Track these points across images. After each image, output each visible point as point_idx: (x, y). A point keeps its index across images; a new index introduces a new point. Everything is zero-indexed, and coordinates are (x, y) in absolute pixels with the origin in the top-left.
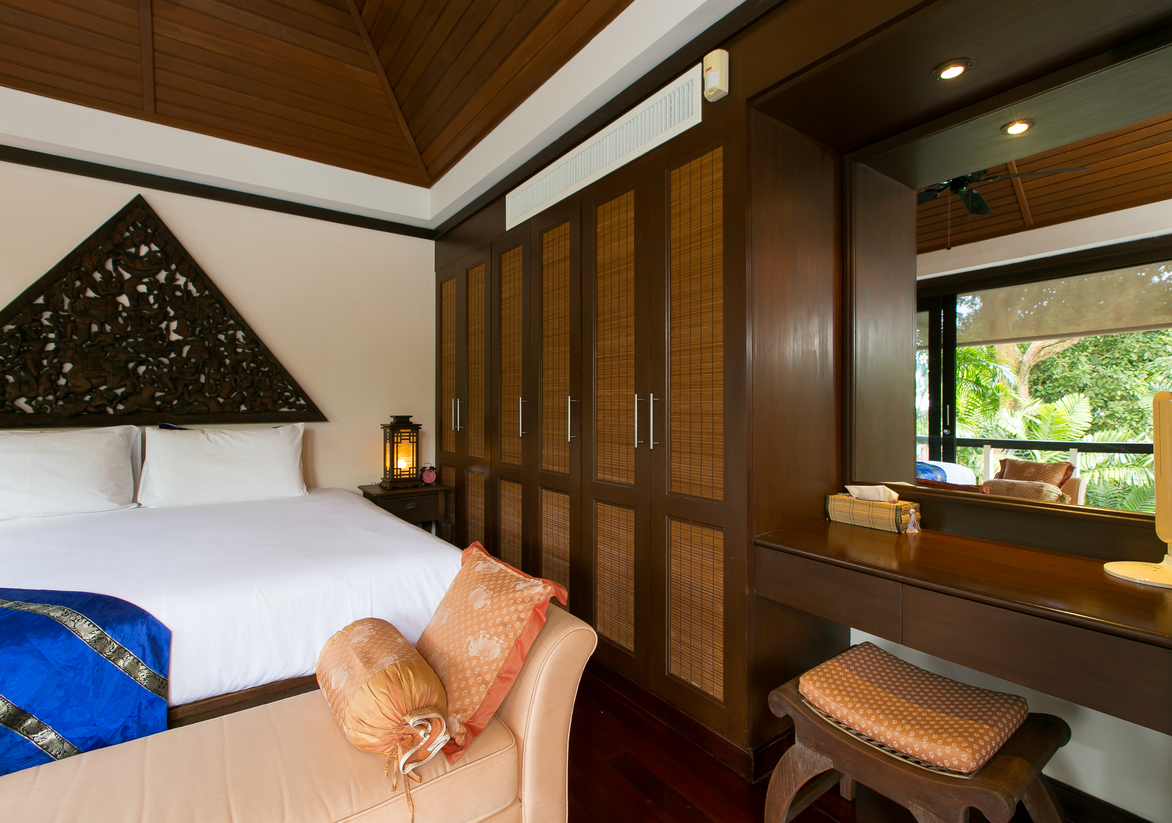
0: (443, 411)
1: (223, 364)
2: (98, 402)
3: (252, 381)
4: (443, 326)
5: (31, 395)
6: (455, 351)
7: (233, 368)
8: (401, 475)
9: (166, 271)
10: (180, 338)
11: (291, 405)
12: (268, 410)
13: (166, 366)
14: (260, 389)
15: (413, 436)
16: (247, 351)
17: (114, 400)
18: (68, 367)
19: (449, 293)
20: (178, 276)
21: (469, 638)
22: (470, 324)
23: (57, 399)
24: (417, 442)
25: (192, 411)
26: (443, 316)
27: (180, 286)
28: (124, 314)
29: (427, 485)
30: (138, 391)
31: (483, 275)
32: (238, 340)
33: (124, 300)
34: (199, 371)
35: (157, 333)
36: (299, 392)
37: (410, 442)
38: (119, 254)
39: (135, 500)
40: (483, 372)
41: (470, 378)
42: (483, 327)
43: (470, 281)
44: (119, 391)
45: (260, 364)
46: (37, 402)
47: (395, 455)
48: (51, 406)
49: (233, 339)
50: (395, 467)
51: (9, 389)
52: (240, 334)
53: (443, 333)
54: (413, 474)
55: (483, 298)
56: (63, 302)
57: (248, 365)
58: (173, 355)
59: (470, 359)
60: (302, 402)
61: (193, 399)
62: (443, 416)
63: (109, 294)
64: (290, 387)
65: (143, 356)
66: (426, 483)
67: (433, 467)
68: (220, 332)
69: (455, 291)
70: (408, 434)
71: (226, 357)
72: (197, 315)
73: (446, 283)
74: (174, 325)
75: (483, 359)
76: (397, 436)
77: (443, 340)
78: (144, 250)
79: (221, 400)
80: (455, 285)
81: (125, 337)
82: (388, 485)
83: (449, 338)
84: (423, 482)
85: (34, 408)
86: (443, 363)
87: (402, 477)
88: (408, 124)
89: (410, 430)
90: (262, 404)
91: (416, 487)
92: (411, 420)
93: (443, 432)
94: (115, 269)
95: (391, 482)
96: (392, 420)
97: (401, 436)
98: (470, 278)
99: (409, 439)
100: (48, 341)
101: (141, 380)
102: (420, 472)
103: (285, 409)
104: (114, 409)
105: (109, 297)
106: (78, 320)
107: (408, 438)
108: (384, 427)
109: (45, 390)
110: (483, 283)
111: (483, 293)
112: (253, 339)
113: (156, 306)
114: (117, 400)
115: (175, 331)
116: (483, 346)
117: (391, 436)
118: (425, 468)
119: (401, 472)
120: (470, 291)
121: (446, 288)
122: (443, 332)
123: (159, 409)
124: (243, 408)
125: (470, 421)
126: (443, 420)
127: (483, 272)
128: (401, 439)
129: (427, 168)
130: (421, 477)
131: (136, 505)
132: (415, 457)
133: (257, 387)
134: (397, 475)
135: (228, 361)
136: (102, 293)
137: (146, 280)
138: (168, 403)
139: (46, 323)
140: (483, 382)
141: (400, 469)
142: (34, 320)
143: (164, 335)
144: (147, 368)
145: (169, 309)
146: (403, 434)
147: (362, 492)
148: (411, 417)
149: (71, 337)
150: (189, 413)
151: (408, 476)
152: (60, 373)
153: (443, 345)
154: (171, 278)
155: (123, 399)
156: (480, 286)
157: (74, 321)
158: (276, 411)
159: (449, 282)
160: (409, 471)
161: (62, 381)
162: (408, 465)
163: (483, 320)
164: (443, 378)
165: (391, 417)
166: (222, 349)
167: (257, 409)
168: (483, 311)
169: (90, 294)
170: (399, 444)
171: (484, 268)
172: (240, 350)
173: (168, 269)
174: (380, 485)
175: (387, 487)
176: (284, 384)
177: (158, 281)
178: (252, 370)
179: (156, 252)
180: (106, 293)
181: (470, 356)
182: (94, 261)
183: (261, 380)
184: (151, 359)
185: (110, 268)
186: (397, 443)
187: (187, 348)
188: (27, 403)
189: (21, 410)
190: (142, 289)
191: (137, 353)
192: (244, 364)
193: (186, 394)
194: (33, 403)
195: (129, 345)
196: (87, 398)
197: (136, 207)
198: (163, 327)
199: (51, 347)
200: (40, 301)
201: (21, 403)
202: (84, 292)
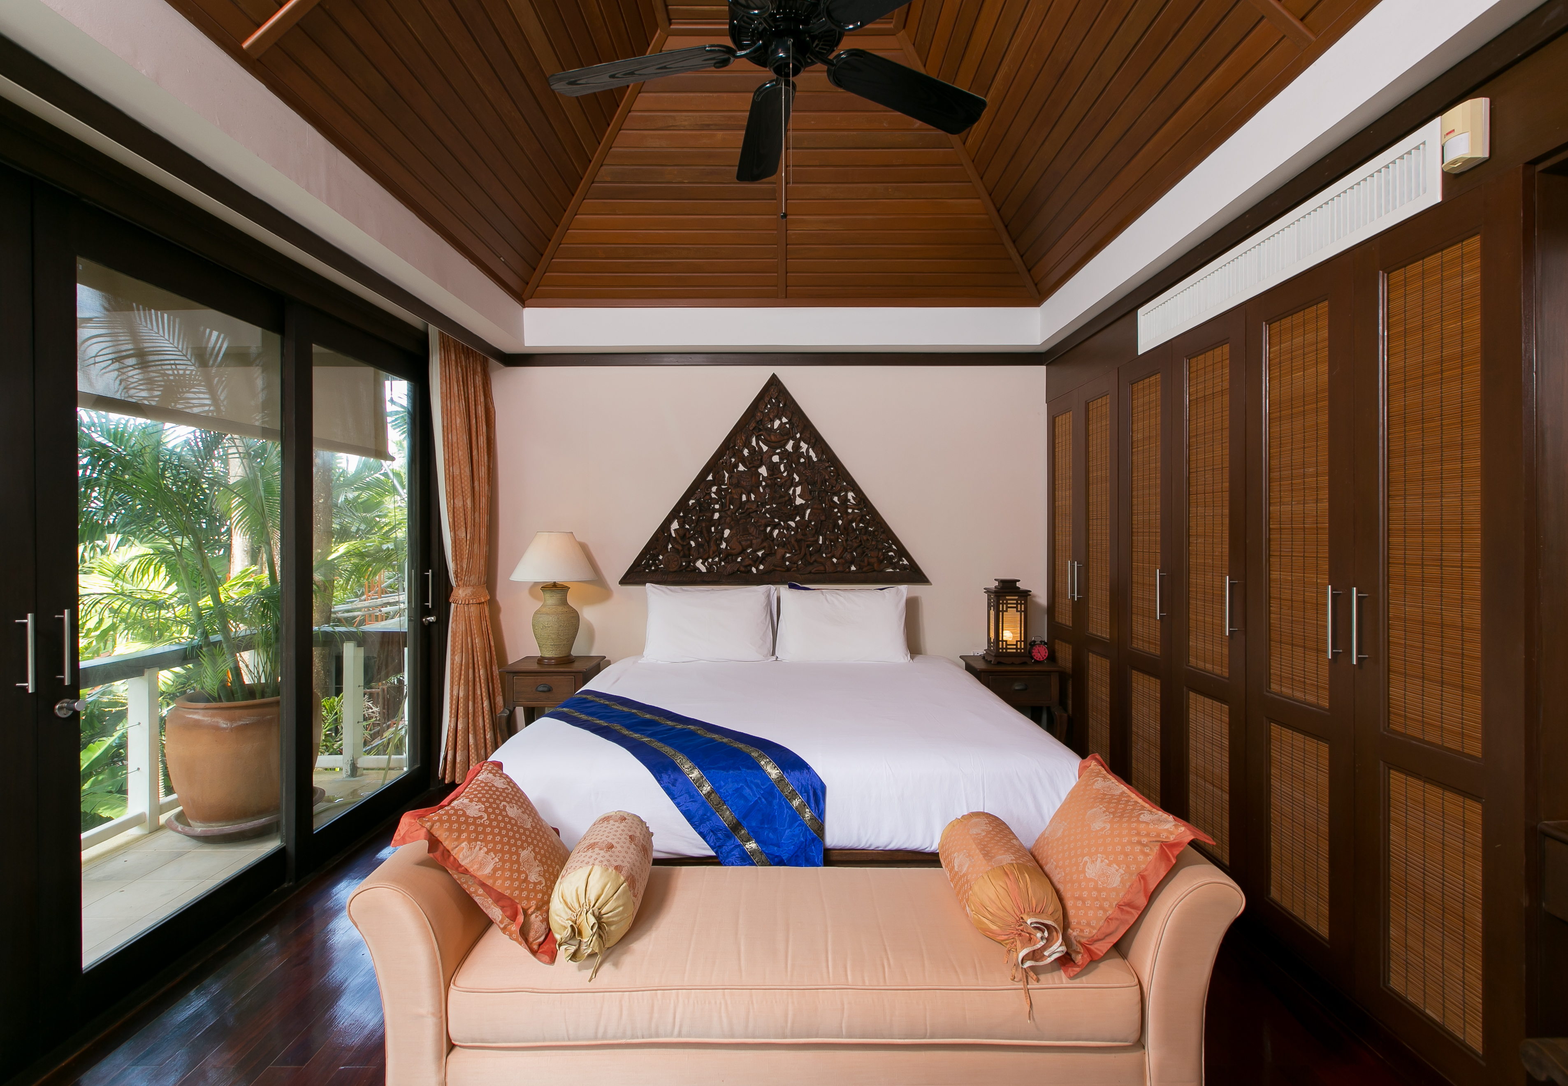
0: (1057, 573)
1: (836, 525)
2: (747, 562)
3: (861, 541)
4: (1057, 469)
5: (706, 556)
6: (1071, 501)
7: (845, 528)
8: (1006, 649)
9: (793, 440)
10: (803, 502)
11: (894, 566)
12: (875, 571)
13: (793, 529)
14: (868, 549)
15: (1021, 604)
16: (856, 511)
17: (757, 561)
18: (727, 533)
19: (1064, 429)
20: (802, 444)
21: (1086, 858)
22: (1091, 469)
23: (720, 560)
24: (1026, 611)
25: (813, 571)
26: (1057, 457)
27: (803, 452)
28: (764, 483)
29: (1037, 662)
30: (773, 552)
31: (1108, 410)
32: (849, 500)
33: (763, 471)
34: (818, 533)
35: (787, 498)
36: (902, 552)
37: (1017, 611)
38: (760, 430)
39: (773, 654)
40: (1108, 531)
41: (1091, 536)
42: (1108, 475)
43: (1090, 416)
44: (760, 554)
45: (868, 524)
46: (709, 562)
47: (1001, 625)
48: (717, 566)
49: (845, 500)
50: (1001, 639)
51: (692, 552)
52: (850, 495)
53: (1057, 478)
54: (1021, 649)
55: (1108, 437)
56: (724, 476)
57: (857, 525)
58: (798, 518)
59: (1091, 513)
60: (905, 562)
61: (813, 559)
62: (1057, 579)
63: (753, 467)
64: (894, 547)
65: (776, 520)
66: (1035, 660)
67: (1044, 642)
68: (835, 494)
69: (1071, 427)
70: (1015, 601)
71: (839, 518)
72: (816, 479)
73: (1060, 417)
74: (799, 490)
75: (1108, 514)
76: (1003, 604)
77: (1057, 486)
78: (777, 423)
79: (835, 560)
80: (1071, 419)
81: (763, 505)
82: (993, 659)
83: (1064, 485)
84: (1032, 658)
85: (707, 569)
86: (1057, 515)
87: (1008, 651)
88: (1014, 242)
89: (1017, 597)
90: (869, 564)
91: (1024, 663)
92: (1018, 584)
93: (1057, 598)
94: (758, 444)
95: (995, 656)
96: (997, 583)
97: (1007, 604)
98: (1091, 413)
99: (1017, 608)
100: (715, 510)
101: (775, 542)
102: (1028, 646)
103: (890, 570)
104: (757, 569)
105: (754, 469)
106: (734, 491)
107: (1015, 605)
108: (988, 591)
109: (714, 553)
110: (1108, 419)
111: (1108, 432)
112: (862, 498)
113: (785, 474)
114: (759, 560)
115: (800, 496)
116: (1108, 498)
117: (995, 603)
118: (1034, 641)
119: (1007, 645)
120: (1090, 428)
121: (1060, 424)
122: (1057, 476)
123: (788, 569)
124: (853, 568)
125: (1091, 590)
126: (1057, 583)
127: (1108, 405)
128: (1007, 607)
129: (1036, 285)
130: (1030, 652)
131: (774, 658)
132: (1023, 629)
133: (865, 547)
134: (1003, 648)
135: (840, 522)
136: (749, 466)
137: (778, 451)
138: (794, 563)
139: (713, 496)
140: (1108, 543)
141: (1006, 641)
142: (706, 494)
143: (792, 500)
144: (779, 531)
145: (795, 476)
146: (1009, 601)
147: (964, 664)
148: (1019, 581)
149: (729, 507)
150: (810, 573)
151: (1015, 650)
152: (722, 538)
153: (1057, 493)
154: (797, 447)
155: (762, 560)
156: (1104, 423)
157: (731, 493)
158: (882, 571)
159: (1064, 416)
160: (1016, 645)
161: (724, 546)
162: (1014, 637)
163: (1108, 466)
164: (1057, 532)
165: (995, 580)
166: (836, 510)
167: (865, 569)
168: (1108, 454)
169: (741, 468)
170: (1005, 613)
171: (1108, 401)
172: (850, 511)
173: (794, 438)
174: (983, 657)
175: (991, 661)
176: (888, 543)
177: (787, 450)
178: (861, 529)
179: (786, 423)
180: (752, 465)
181: (1091, 509)
182: (744, 438)
183: (868, 540)
184: (782, 523)
185: (754, 443)
186: (1003, 611)
187: (808, 511)
188: (703, 563)
189: (698, 569)
190: (776, 459)
191: (773, 517)
192: (854, 524)
193: (808, 554)
194: (706, 564)
195: (767, 511)
196: (739, 560)
197: (772, 385)
198: (791, 492)
199: (716, 516)
200: (710, 478)
201: (699, 564)
202: (737, 467)
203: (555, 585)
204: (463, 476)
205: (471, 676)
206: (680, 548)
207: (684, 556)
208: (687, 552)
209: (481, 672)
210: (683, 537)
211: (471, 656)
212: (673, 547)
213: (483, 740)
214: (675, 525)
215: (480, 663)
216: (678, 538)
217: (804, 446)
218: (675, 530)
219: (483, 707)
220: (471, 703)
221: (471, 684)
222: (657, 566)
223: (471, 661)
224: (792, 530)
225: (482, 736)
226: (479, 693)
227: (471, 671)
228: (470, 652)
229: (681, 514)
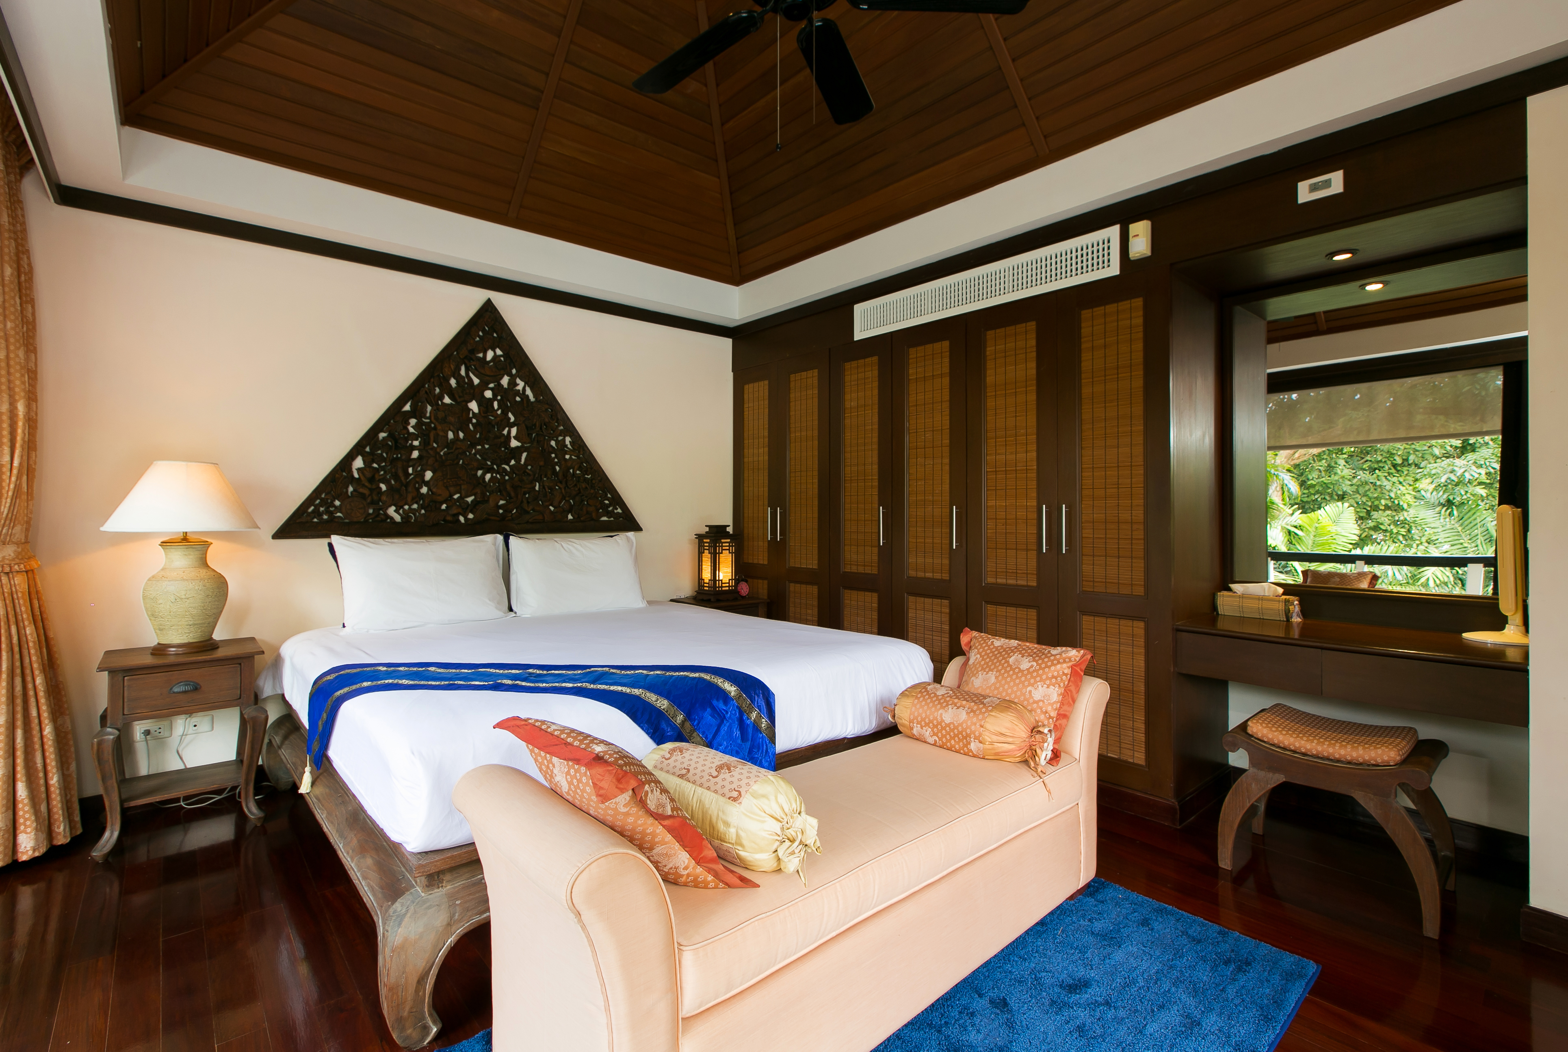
0: (746, 521)
1: (554, 471)
2: (454, 511)
3: (579, 489)
4: (746, 430)
5: (400, 503)
7: (562, 475)
8: (722, 587)
9: (508, 376)
10: (519, 444)
11: (610, 514)
13: (507, 473)
14: (585, 497)
15: (732, 546)
17: (466, 509)
18: (429, 475)
20: (518, 381)
23: (420, 508)
24: (734, 553)
25: (530, 521)
27: (519, 390)
28: (474, 421)
29: (743, 597)
30: (486, 499)
31: (814, 382)
32: (566, 446)
33: (474, 406)
34: (534, 479)
35: (501, 439)
36: (618, 500)
37: (730, 553)
38: (470, 359)
39: (510, 609)
41: (792, 486)
44: (470, 499)
45: (585, 471)
46: (404, 510)
48: (415, 515)
49: (562, 445)
50: (717, 579)
51: (383, 497)
52: (568, 440)
53: (746, 438)
54: (732, 586)
55: (816, 404)
56: (426, 408)
57: (575, 472)
58: (513, 462)
60: (619, 510)
61: (529, 507)
62: (746, 526)
63: (462, 400)
64: (609, 496)
65: (489, 463)
66: (741, 596)
68: (552, 438)
69: (764, 392)
70: (728, 544)
71: (556, 464)
72: (535, 421)
73: (748, 385)
74: (514, 431)
75: (814, 467)
76: (719, 546)
77: (747, 445)
78: (490, 355)
79: (552, 509)
80: (766, 387)
81: (473, 445)
83: (752, 444)
84: (739, 594)
85: (402, 518)
86: (746, 470)
87: (723, 589)
89: (729, 540)
90: (586, 512)
91: (735, 599)
92: (726, 529)
93: (746, 542)
94: (467, 374)
95: (713, 595)
96: (707, 529)
97: (722, 546)
99: (729, 550)
100: (414, 448)
101: (488, 487)
102: (737, 584)
103: (605, 518)
104: (465, 518)
105: (464, 403)
106: (438, 427)
107: (728, 548)
108: (698, 535)
109: (411, 498)
110: (813, 390)
111: (816, 400)
112: (580, 445)
113: (499, 412)
114: (468, 508)
115: (515, 438)
116: (816, 453)
119: (722, 583)
120: (792, 396)
122: (746, 436)
123: (503, 518)
124: (570, 517)
125: (797, 530)
126: (746, 529)
127: (814, 378)
128: (722, 550)
131: (511, 614)
132: (733, 568)
133: (583, 495)
134: (719, 587)
135: (558, 468)
136: (457, 399)
137: (491, 385)
138: (509, 511)
139: (411, 430)
141: (722, 580)
142: (402, 427)
143: (506, 441)
144: (492, 476)
145: (510, 415)
146: (724, 545)
149: (432, 445)
150: (527, 522)
151: (727, 588)
152: (422, 481)
154: (512, 383)
155: (471, 508)
157: (435, 428)
158: (598, 520)
160: (729, 583)
161: (424, 490)
163: (816, 427)
164: (746, 485)
165: (706, 526)
166: (553, 455)
167: (581, 518)
168: (816, 418)
169: (447, 400)
170: (721, 555)
172: (567, 457)
173: (509, 374)
174: (694, 598)
176: (605, 492)
177: (501, 386)
178: (578, 477)
179: (501, 356)
180: (460, 398)
181: (788, 464)
182: (452, 367)
183: (586, 488)
184: (495, 467)
185: (463, 372)
186: (719, 553)
187: (524, 455)
188: (396, 511)
189: (392, 518)
190: (488, 394)
191: (485, 459)
192: (571, 471)
193: (525, 501)
194: (401, 511)
195: (477, 452)
196: (444, 507)
197: (487, 311)
198: (505, 432)
199: (415, 454)
200: (407, 408)
201: (391, 511)
202: (442, 398)
203: (185, 539)
204: (12, 363)
205: (18, 688)
206: (366, 492)
207: (373, 503)
208: (375, 498)
209: (39, 681)
210: (372, 480)
211: (17, 656)
212: (355, 490)
213: (43, 789)
214: (358, 463)
215: (35, 666)
216: (362, 478)
217: (521, 385)
218: (359, 470)
219: (42, 737)
220: (19, 733)
221: (19, 701)
222: (331, 514)
223: (18, 664)
224: (506, 475)
225: (42, 782)
226: (34, 713)
227: (18, 681)
228: (16, 649)
229: (368, 449)
